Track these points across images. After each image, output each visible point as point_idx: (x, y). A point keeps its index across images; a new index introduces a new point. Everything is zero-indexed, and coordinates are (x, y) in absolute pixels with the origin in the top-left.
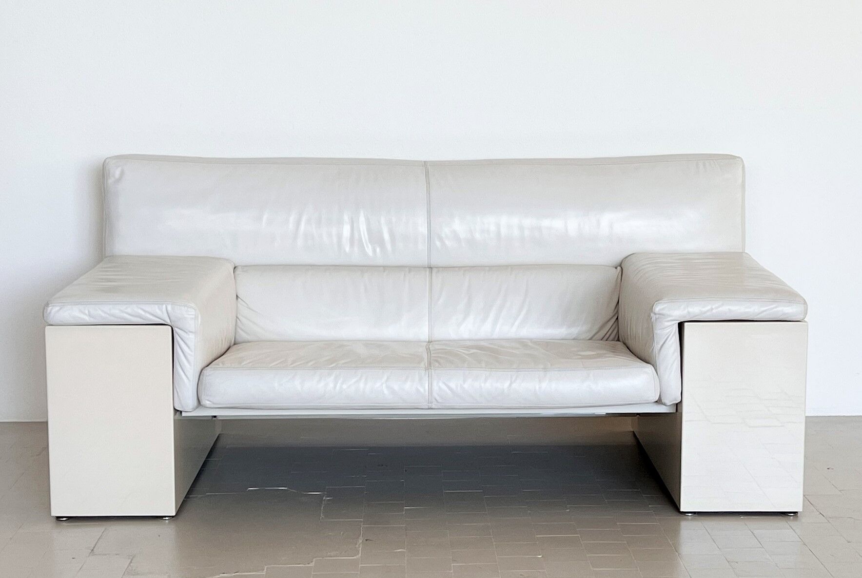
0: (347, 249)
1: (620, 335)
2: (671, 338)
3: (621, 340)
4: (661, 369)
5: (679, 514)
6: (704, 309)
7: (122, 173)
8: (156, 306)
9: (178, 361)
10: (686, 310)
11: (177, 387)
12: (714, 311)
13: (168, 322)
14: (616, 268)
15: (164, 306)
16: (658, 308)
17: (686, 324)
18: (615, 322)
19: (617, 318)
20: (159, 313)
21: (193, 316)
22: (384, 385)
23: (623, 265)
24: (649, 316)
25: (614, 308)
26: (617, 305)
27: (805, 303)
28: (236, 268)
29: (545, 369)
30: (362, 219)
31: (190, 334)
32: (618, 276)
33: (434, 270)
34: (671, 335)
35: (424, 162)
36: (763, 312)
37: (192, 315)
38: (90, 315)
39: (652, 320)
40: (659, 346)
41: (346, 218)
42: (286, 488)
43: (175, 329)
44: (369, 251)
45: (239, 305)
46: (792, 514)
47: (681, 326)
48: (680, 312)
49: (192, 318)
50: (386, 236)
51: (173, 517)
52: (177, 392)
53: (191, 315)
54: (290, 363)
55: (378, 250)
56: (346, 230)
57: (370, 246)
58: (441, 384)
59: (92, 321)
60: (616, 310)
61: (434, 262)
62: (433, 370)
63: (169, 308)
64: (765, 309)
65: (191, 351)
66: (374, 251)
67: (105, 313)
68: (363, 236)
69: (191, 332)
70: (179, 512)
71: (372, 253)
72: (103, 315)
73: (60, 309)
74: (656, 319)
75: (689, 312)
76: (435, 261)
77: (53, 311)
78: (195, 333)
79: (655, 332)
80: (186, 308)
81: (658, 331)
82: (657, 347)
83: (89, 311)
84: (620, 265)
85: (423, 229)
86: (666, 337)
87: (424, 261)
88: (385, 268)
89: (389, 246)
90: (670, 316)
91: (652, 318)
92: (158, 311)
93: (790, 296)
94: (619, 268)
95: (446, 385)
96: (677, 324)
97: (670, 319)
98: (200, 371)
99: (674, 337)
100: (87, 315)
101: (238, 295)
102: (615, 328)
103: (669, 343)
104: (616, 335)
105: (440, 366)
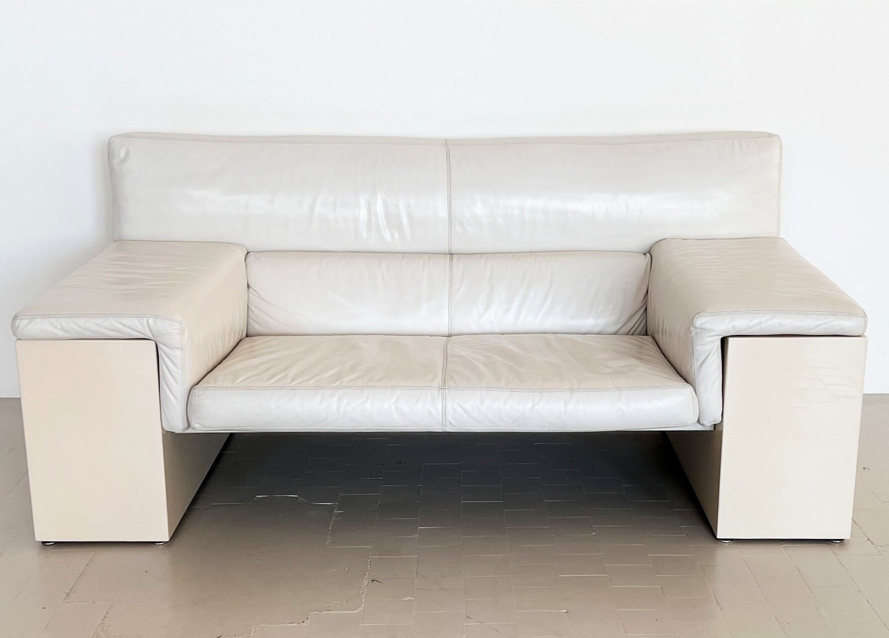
0: (365, 235)
1: (648, 328)
2: (714, 354)
3: (649, 333)
4: (701, 388)
5: (716, 541)
6: (751, 324)
7: (127, 154)
8: (136, 320)
9: (165, 380)
10: (732, 324)
11: (164, 408)
12: (762, 325)
13: (150, 336)
14: (645, 254)
15: (145, 319)
16: (699, 322)
17: (730, 339)
18: (643, 313)
19: (646, 309)
20: (138, 326)
21: (178, 331)
22: (393, 407)
23: (652, 252)
24: (689, 329)
25: (643, 297)
26: (646, 295)
27: (865, 316)
28: (249, 254)
29: (572, 390)
30: (379, 203)
31: (176, 350)
32: (647, 266)
33: (455, 257)
34: (714, 350)
35: (445, 140)
36: (818, 326)
37: (177, 329)
38: (62, 329)
39: (692, 335)
40: (699, 363)
41: (362, 202)
42: (296, 496)
43: (159, 345)
44: (387, 235)
45: (251, 295)
46: (839, 542)
47: (724, 341)
48: (724, 326)
49: (178, 333)
50: (405, 221)
51: (167, 542)
52: (165, 413)
53: (175, 329)
54: (289, 381)
55: (396, 235)
56: (363, 213)
57: (387, 231)
58: (455, 406)
59: (66, 335)
60: (645, 301)
61: (455, 248)
62: (447, 391)
63: (151, 321)
64: (823, 322)
65: (178, 369)
66: (392, 236)
67: (78, 325)
68: (380, 222)
69: (177, 348)
70: (173, 538)
71: (390, 239)
72: (77, 328)
73: (30, 323)
74: (696, 334)
75: (734, 327)
76: (457, 247)
77: (22, 325)
78: (182, 349)
79: (695, 347)
80: (170, 322)
81: (698, 348)
82: (696, 364)
83: (62, 325)
84: (649, 252)
85: (443, 214)
86: (707, 354)
87: (445, 248)
88: (404, 254)
89: (407, 231)
90: (712, 331)
91: (692, 332)
92: (138, 324)
93: (849, 308)
94: (648, 255)
95: (461, 406)
96: (720, 339)
97: (712, 334)
98: (189, 390)
99: (716, 353)
100: (59, 329)
101: (250, 285)
102: (643, 320)
103: (710, 359)
104: (643, 328)
105: (455, 386)
